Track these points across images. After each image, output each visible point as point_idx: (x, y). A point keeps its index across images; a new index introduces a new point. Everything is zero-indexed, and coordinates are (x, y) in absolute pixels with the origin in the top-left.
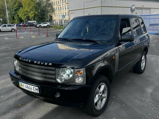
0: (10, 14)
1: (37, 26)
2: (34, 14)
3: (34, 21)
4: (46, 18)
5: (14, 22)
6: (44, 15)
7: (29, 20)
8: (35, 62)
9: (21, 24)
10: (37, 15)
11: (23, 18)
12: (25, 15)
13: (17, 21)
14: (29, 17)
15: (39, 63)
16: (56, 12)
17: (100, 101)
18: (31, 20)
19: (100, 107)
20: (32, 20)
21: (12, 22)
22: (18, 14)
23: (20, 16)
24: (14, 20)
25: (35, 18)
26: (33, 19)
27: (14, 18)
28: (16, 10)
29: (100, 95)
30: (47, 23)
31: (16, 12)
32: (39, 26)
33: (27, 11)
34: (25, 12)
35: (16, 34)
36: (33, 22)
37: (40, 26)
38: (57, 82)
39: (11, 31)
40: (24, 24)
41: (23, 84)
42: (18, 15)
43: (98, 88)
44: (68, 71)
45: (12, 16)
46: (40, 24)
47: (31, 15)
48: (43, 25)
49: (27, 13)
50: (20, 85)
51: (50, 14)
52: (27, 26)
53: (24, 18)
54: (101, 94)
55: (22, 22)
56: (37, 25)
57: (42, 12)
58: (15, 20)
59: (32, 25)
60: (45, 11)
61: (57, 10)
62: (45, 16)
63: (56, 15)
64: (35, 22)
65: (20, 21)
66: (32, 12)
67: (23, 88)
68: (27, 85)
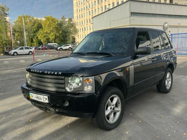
0: (29, 36)
1: (58, 49)
2: (54, 36)
3: (54, 43)
4: (68, 40)
5: (32, 44)
6: (66, 36)
7: (49, 42)
8: (46, 72)
9: (40, 47)
10: (59, 37)
11: (42, 41)
12: (44, 37)
13: (35, 44)
14: (49, 39)
15: (49, 73)
16: (79, 33)
17: (113, 114)
18: (51, 43)
19: (113, 121)
20: (53, 43)
21: (30, 45)
22: (37, 36)
23: (39, 38)
24: (32, 43)
25: (55, 40)
26: (53, 41)
27: (33, 40)
28: (35, 32)
29: (112, 107)
30: (69, 45)
31: (35, 34)
32: (60, 48)
33: (47, 33)
34: (44, 33)
35: (34, 57)
36: (53, 45)
37: (62, 48)
39: (29, 54)
40: (44, 46)
41: (33, 94)
42: (37, 38)
43: (109, 100)
44: (78, 80)
45: (30, 38)
46: (61, 46)
47: (52, 37)
48: (64, 47)
49: (47, 35)
50: (31, 96)
51: (73, 36)
52: (47, 49)
53: (44, 40)
54: (114, 107)
55: (41, 45)
56: (58, 47)
57: (64, 33)
58: (34, 42)
59: (52, 48)
60: (67, 32)
61: (80, 31)
62: (67, 38)
63: (79, 36)
64: (55, 45)
65: (39, 44)
66: (52, 34)
67: (33, 99)
68: (37, 95)
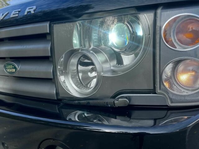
38: (61, 96)
